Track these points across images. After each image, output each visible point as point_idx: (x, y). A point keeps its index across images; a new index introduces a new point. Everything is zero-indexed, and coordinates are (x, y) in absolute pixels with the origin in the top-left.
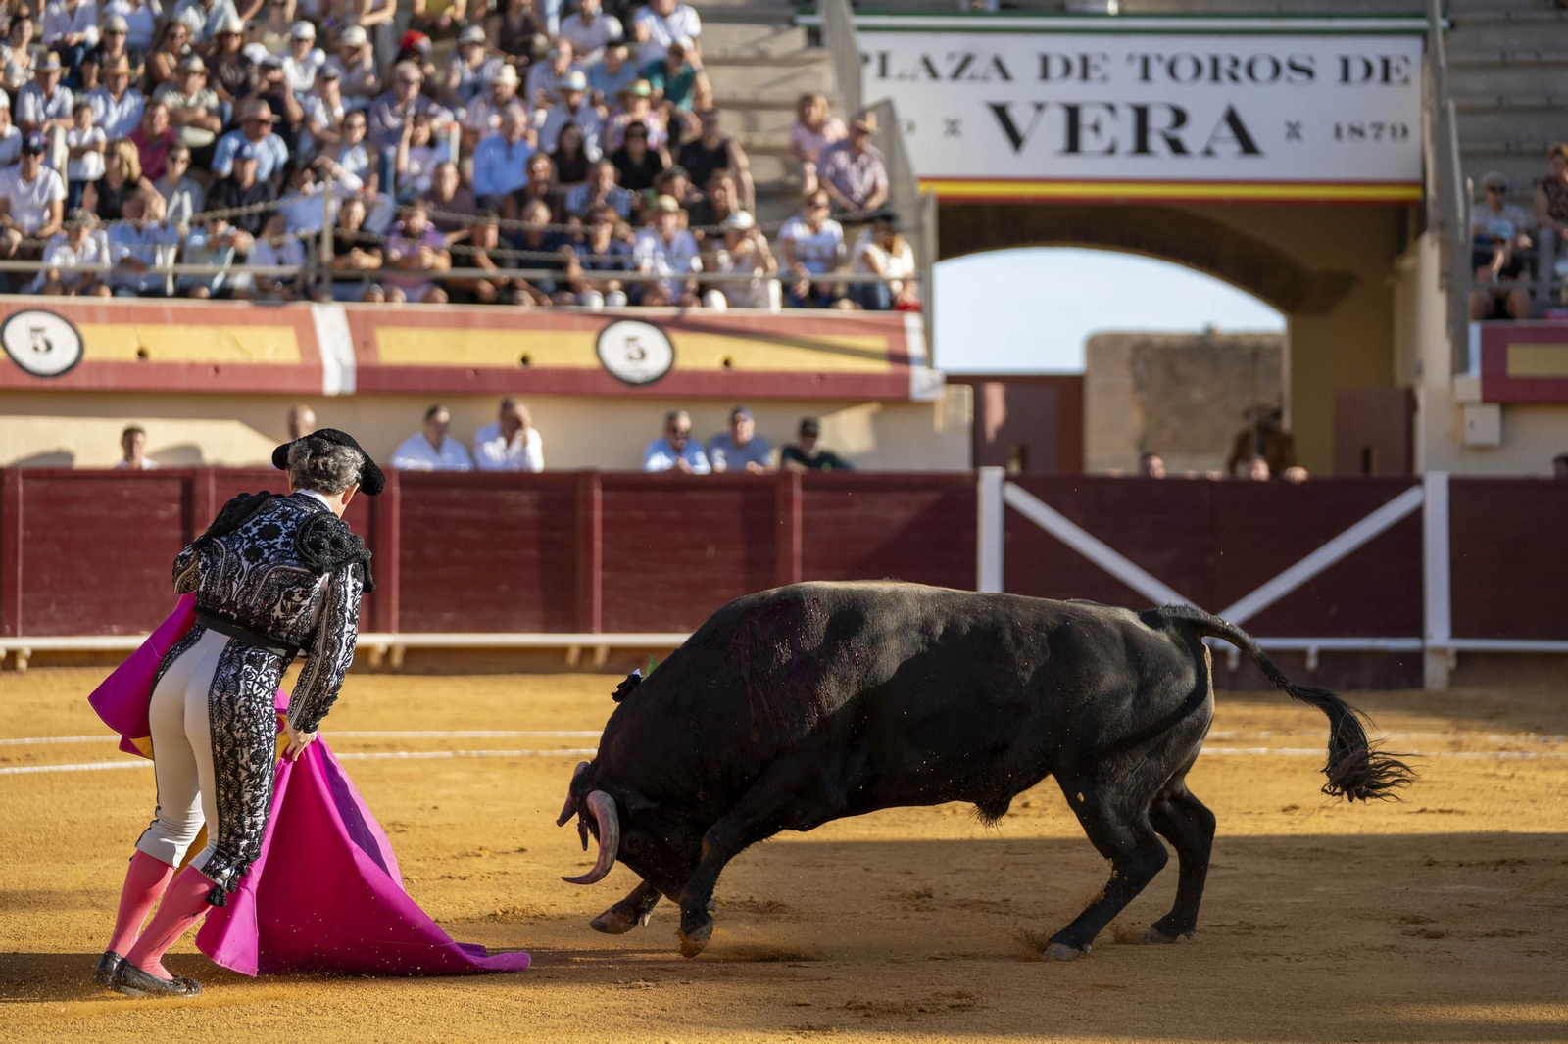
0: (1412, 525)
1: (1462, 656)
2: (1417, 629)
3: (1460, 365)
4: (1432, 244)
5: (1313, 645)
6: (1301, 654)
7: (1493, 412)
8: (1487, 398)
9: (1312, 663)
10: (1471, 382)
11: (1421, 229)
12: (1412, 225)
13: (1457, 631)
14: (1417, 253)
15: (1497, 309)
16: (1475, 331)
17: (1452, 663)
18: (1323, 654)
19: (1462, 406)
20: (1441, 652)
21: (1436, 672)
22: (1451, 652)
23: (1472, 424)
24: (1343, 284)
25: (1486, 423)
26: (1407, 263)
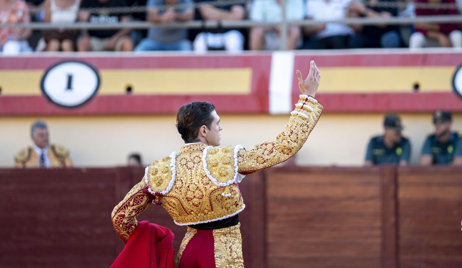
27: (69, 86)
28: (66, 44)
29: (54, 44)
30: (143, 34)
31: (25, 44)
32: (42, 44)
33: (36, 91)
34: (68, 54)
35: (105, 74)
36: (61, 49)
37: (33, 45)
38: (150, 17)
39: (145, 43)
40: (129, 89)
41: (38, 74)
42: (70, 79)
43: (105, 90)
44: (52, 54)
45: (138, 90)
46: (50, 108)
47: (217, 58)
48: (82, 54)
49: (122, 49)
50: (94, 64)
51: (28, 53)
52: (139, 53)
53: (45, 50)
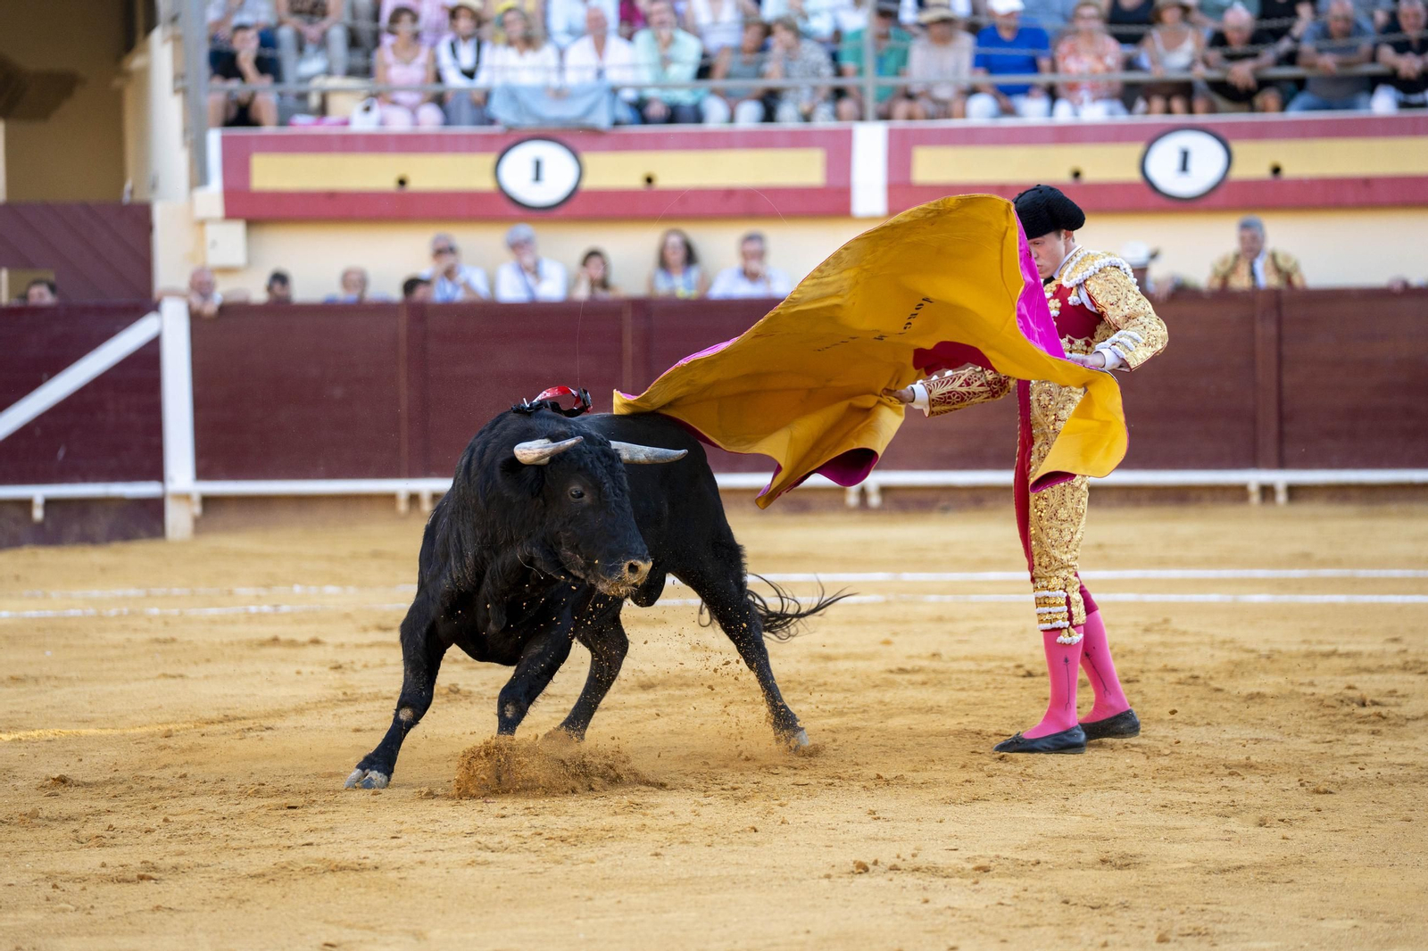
0: (149, 356)
1: (208, 501)
2: (156, 471)
3: (199, 177)
4: (165, 41)
5: (38, 493)
6: (27, 504)
7: (237, 229)
8: (230, 214)
9: (38, 514)
10: (212, 196)
11: (151, 25)
12: (140, 21)
13: (203, 473)
14: (146, 51)
15: (242, 115)
16: (214, 138)
17: (197, 509)
18: (49, 503)
19: (202, 223)
20: (186, 497)
21: (178, 519)
22: (196, 498)
23: (214, 244)
24: (62, 86)
25: (229, 242)
26: (136, 62)
27: (1184, 167)
28: (1177, 104)
29: (1158, 103)
30: (1300, 84)
31: (1117, 106)
32: (1141, 105)
33: (1133, 175)
34: (1180, 118)
35: (1237, 147)
36: (1169, 111)
37: (1129, 106)
38: (1302, 60)
39: (1303, 98)
40: (1276, 170)
41: (1136, 150)
42: (1185, 155)
43: (1238, 173)
44: (1158, 118)
45: (1290, 171)
46: (1153, 200)
47: (1415, 120)
48: (1201, 118)
49: (1264, 110)
50: (1222, 132)
51: (1122, 118)
52: (1293, 114)
53: (1148, 112)
